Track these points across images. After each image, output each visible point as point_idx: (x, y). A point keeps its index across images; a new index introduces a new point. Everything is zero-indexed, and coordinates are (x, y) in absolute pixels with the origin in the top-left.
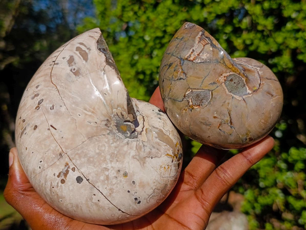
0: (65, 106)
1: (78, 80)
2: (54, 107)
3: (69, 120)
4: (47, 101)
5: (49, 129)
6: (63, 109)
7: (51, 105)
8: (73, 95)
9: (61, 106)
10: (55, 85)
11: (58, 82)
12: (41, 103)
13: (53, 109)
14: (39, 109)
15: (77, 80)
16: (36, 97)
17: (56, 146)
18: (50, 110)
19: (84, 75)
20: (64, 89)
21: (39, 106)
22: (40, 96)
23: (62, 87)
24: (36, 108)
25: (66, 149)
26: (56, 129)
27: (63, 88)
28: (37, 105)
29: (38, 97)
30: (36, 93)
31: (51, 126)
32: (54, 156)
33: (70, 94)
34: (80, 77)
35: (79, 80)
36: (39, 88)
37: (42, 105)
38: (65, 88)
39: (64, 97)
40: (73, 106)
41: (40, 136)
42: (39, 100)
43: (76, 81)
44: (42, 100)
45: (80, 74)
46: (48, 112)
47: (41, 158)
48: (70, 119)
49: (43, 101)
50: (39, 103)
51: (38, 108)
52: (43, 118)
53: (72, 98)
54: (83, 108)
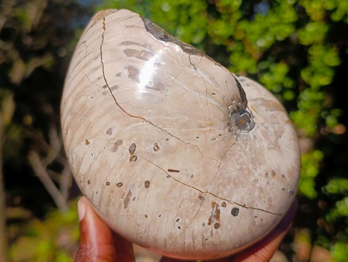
0: (173, 136)
1: (167, 94)
2: (159, 145)
3: (188, 150)
4: (143, 143)
5: (169, 176)
6: (173, 141)
7: (153, 146)
8: (174, 118)
9: (168, 140)
10: (138, 117)
11: (140, 112)
12: (134, 151)
13: (158, 148)
14: (137, 159)
15: (165, 96)
16: (119, 147)
17: (190, 191)
18: (154, 152)
19: (169, 84)
20: (157, 116)
21: (134, 155)
22: (124, 142)
23: (151, 114)
24: (131, 160)
25: (204, 187)
26: (178, 171)
27: (154, 115)
28: (130, 156)
29: (124, 144)
30: (115, 141)
31: (170, 171)
32: (193, 204)
33: (169, 118)
34: (167, 90)
35: (169, 93)
36: (114, 132)
37: (138, 152)
38: (158, 114)
39: (164, 127)
40: (184, 130)
41: (161, 191)
42: (128, 148)
43: (166, 97)
44: (134, 145)
45: (164, 85)
46: (154, 156)
47: (177, 216)
48: (188, 149)
49: (135, 146)
50: (132, 151)
51: (133, 158)
52: (152, 167)
53: (176, 122)
54: (196, 127)
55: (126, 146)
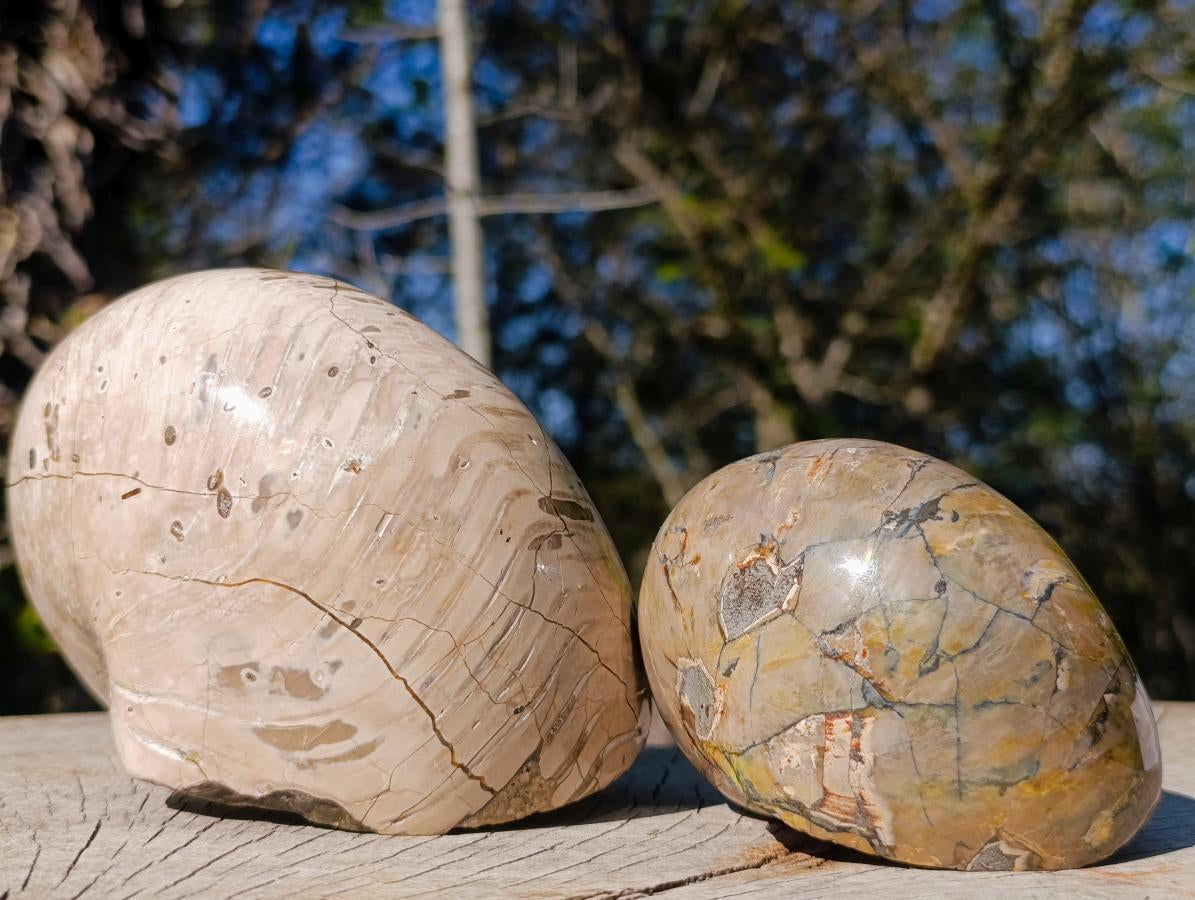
0: (158, 574)
1: (205, 667)
2: (175, 539)
3: (122, 556)
4: (206, 528)
5: (135, 477)
6: (153, 561)
7: (185, 532)
8: (169, 617)
9: (163, 561)
10: (240, 584)
11: (242, 598)
12: (219, 501)
13: (173, 532)
14: (206, 484)
15: (206, 663)
16: (257, 493)
17: (95, 465)
18: (178, 518)
19: (211, 693)
20: (203, 607)
21: (215, 492)
22: (248, 510)
23: (216, 603)
24: (220, 476)
25: (79, 487)
26: (124, 497)
27: (208, 606)
28: (225, 484)
29: (247, 505)
30: (271, 502)
31: (136, 492)
32: (85, 437)
33: (178, 612)
34: (210, 677)
35: (202, 671)
36: (281, 523)
37: (209, 502)
38: (203, 612)
39: (180, 587)
40: (144, 597)
41: (142, 434)
42: (235, 501)
43: (204, 660)
44: (223, 514)
45: (221, 686)
46: (175, 509)
47: (106, 393)
48: (124, 559)
49: (220, 512)
50: (224, 496)
51: (216, 484)
52: (172, 482)
53: (164, 611)
54: (128, 618)
55: (242, 505)
